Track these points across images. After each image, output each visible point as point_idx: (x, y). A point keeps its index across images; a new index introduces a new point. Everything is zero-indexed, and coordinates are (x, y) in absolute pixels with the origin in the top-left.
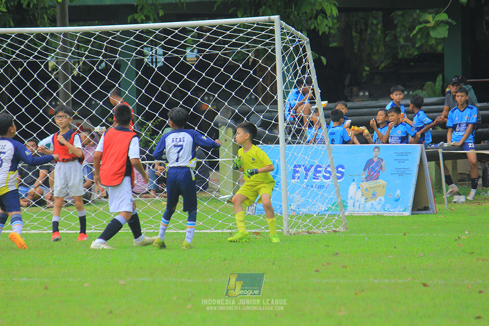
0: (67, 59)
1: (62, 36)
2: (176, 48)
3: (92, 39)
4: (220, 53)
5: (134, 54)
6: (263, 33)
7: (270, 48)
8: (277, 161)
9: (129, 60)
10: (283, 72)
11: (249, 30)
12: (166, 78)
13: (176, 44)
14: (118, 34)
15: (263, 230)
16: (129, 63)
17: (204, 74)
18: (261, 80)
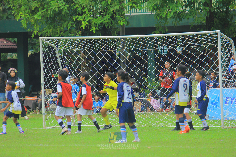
0: (125, 50)
1: (123, 40)
2: (173, 45)
3: (136, 41)
4: (193, 47)
5: (154, 47)
6: (213, 38)
7: (215, 45)
8: (218, 95)
9: (152, 50)
10: (222, 56)
11: (206, 37)
12: (169, 58)
13: (173, 43)
14: (148, 38)
15: (212, 126)
16: (152, 52)
17: (185, 56)
18: (211, 59)
